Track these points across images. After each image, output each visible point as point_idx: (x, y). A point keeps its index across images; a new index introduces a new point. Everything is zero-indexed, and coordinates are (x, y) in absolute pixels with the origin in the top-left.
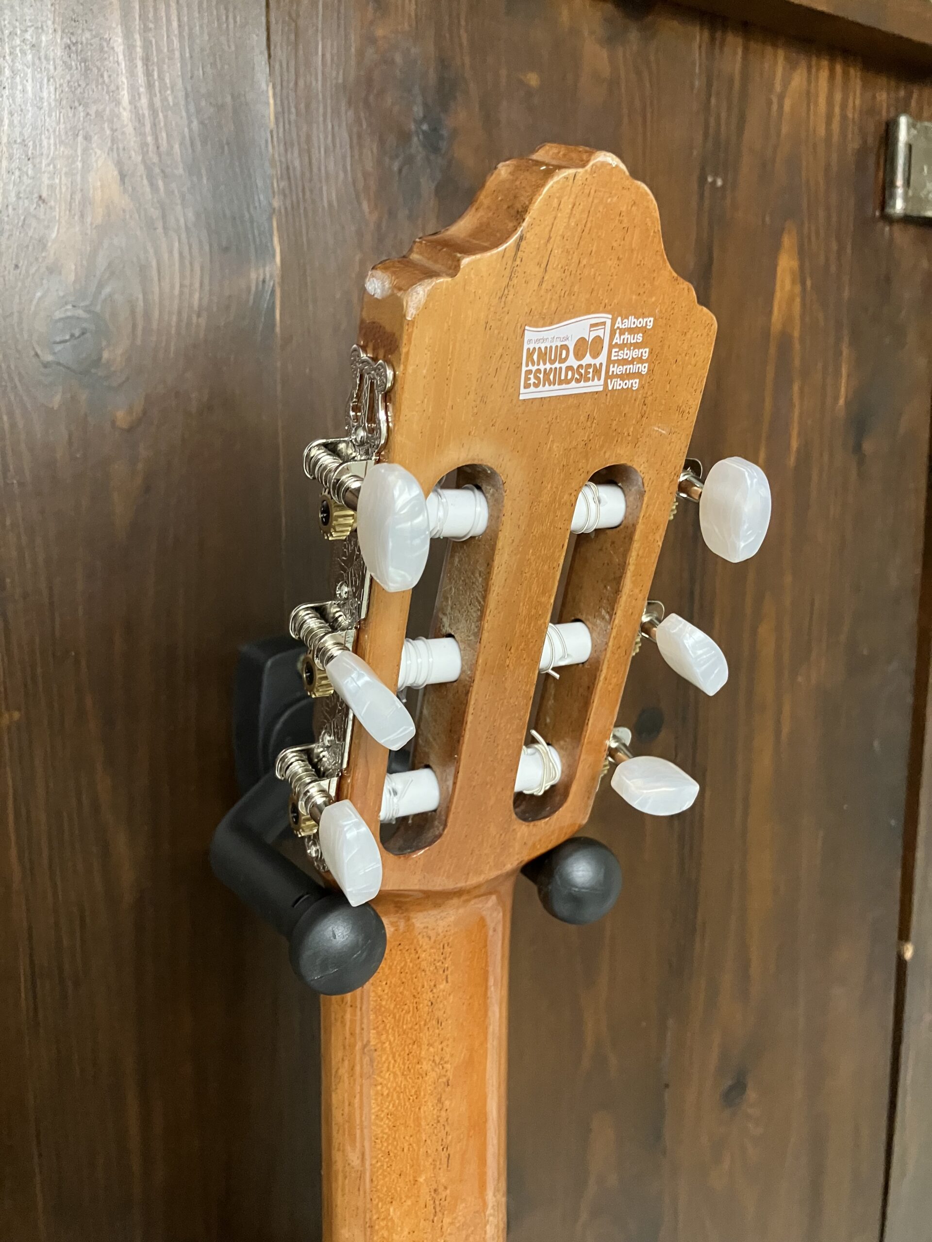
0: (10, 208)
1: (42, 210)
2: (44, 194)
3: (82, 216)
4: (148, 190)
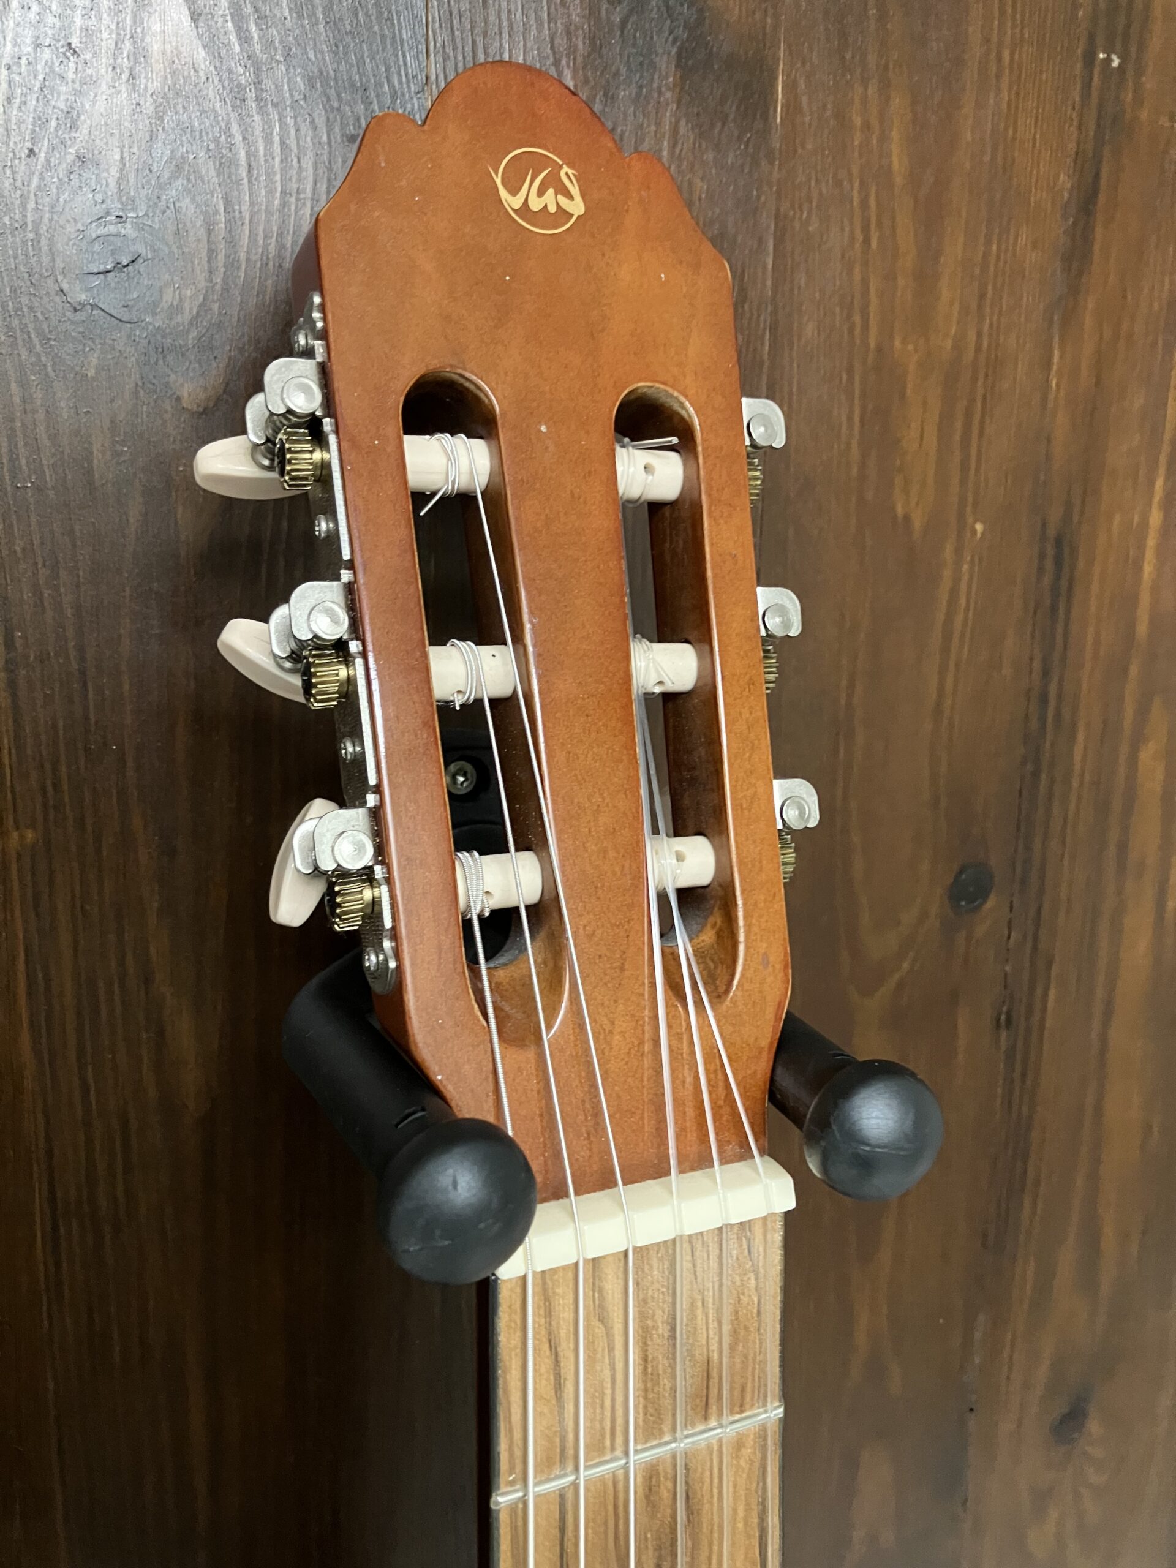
0: (24, 61)
1: (72, 65)
2: (75, 42)
3: (132, 76)
4: (233, 38)
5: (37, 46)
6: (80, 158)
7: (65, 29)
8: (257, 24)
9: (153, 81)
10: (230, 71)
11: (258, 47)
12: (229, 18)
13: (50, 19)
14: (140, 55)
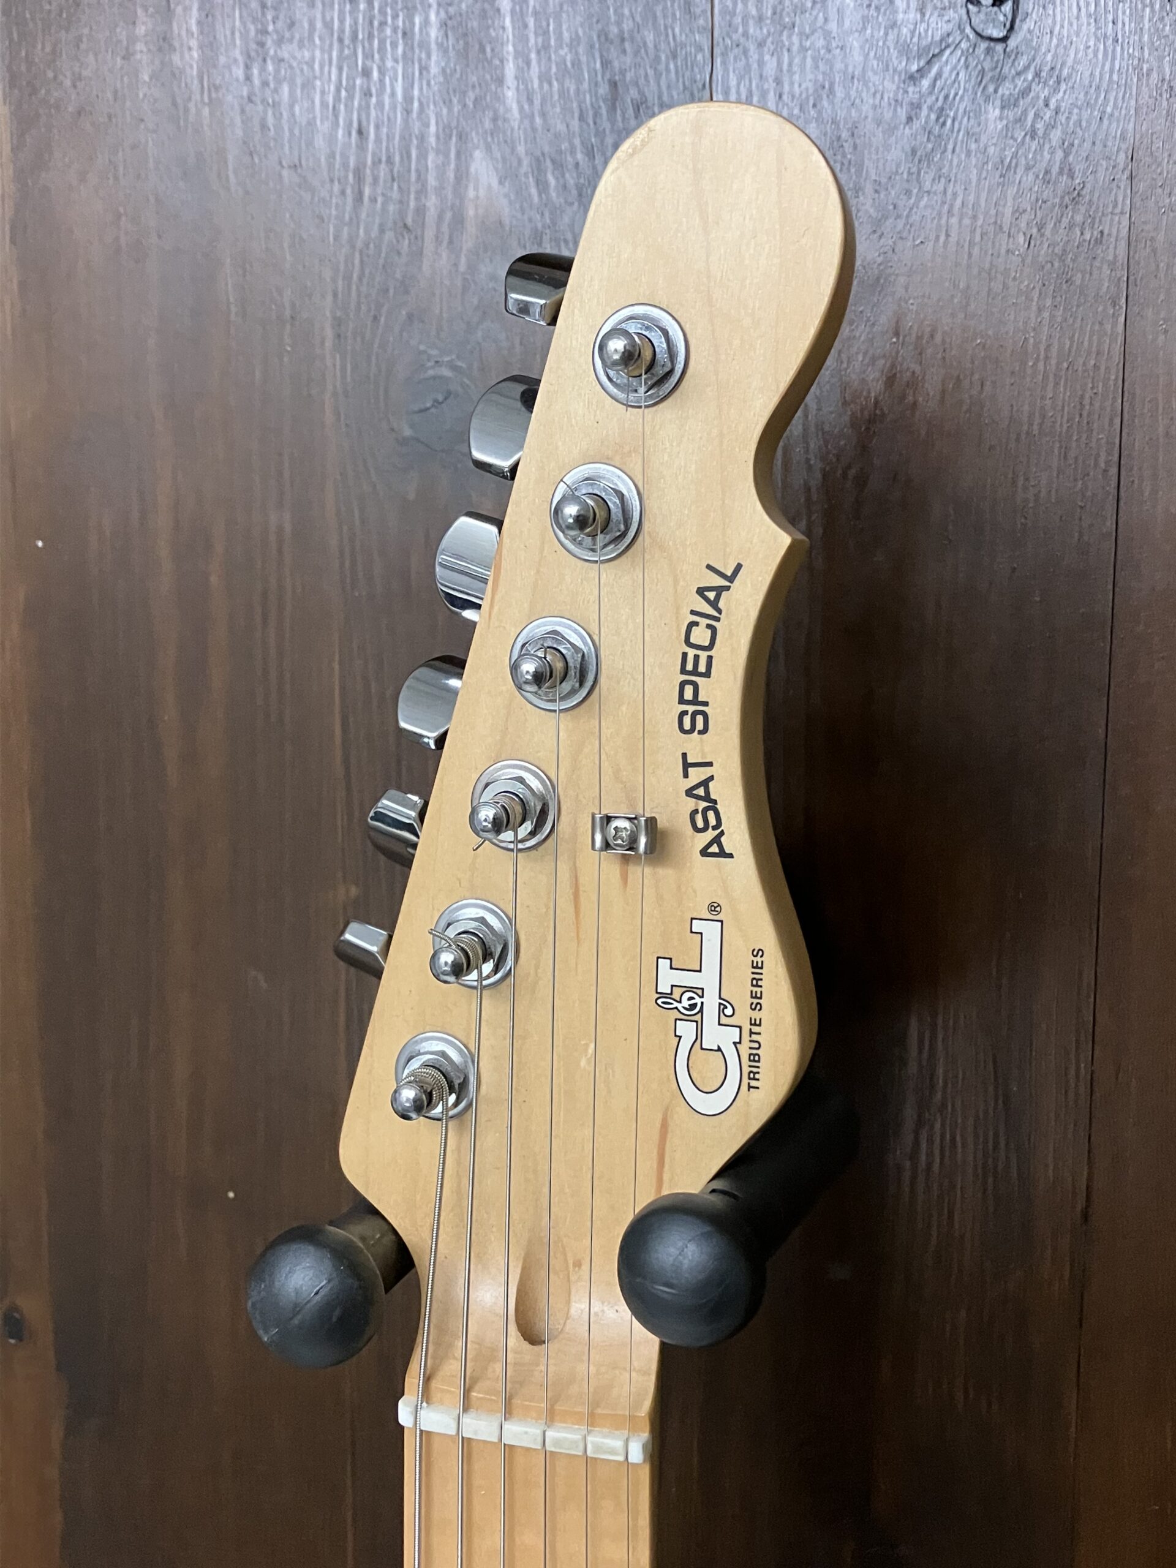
1: (407, 242)
2: (409, 221)
3: (451, 242)
4: (534, 191)
5: (382, 231)
6: (410, 317)
7: (402, 214)
8: (553, 173)
9: (468, 240)
10: (530, 220)
11: (554, 194)
12: (530, 176)
13: (391, 208)
14: (459, 221)
